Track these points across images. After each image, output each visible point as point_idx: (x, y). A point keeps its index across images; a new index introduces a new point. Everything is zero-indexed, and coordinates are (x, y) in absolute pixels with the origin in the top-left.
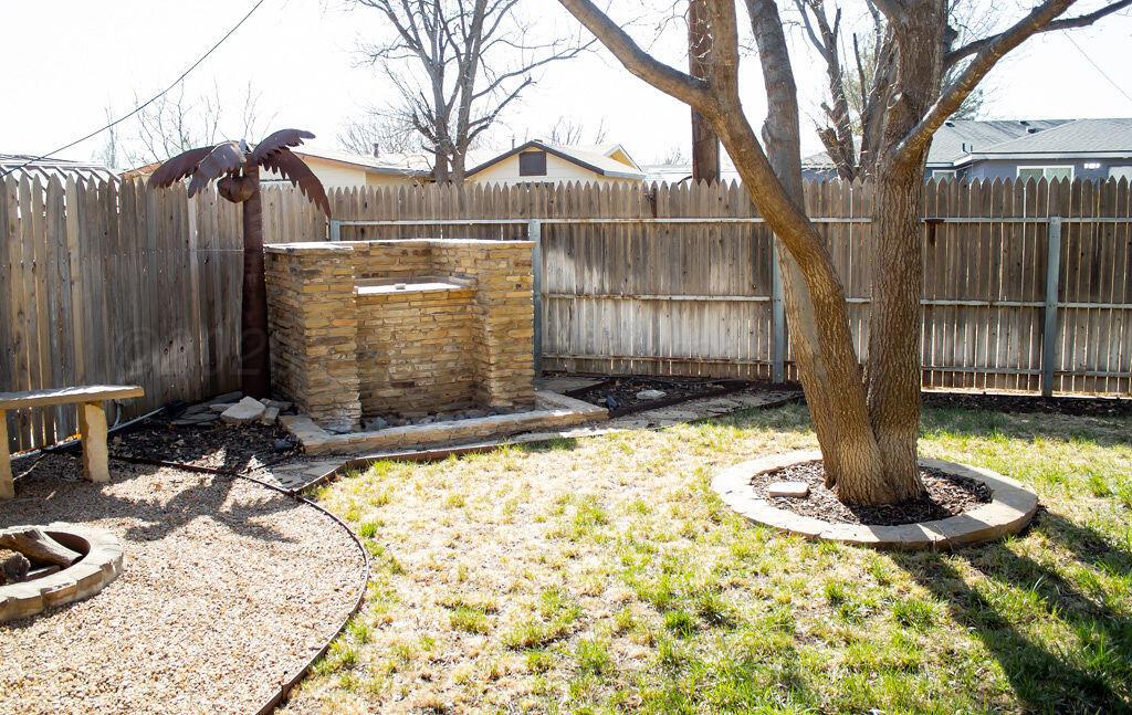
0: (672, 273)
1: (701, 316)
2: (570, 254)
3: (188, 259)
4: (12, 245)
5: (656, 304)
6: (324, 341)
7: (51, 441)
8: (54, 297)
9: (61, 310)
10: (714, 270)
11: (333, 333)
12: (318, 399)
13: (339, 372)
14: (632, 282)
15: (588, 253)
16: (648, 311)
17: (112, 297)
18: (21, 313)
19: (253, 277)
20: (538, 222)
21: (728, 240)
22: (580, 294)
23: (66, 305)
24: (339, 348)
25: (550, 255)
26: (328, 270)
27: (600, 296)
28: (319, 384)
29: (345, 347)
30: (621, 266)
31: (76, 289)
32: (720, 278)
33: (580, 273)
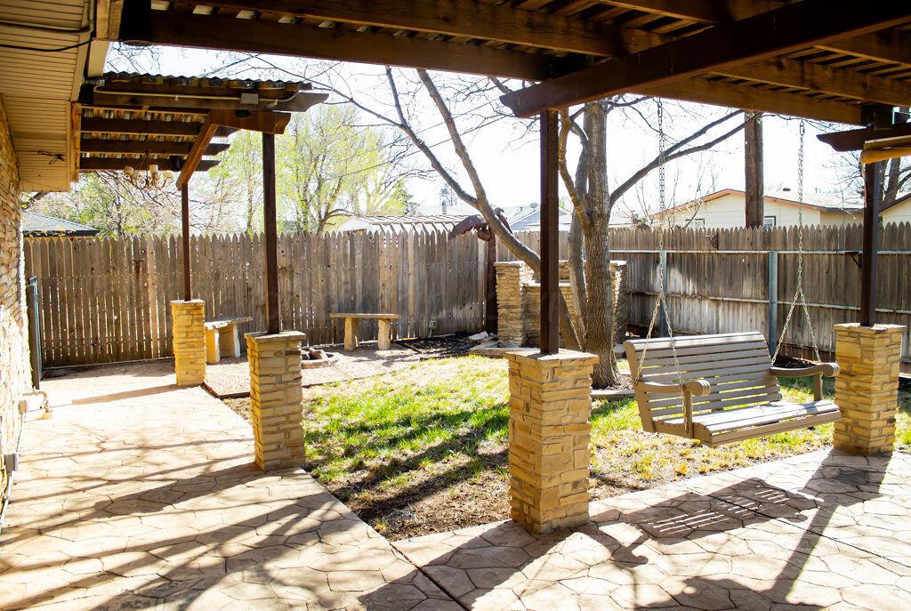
0: (725, 284)
1: (738, 310)
2: (681, 271)
3: (477, 266)
4: (381, 258)
5: (717, 302)
6: (508, 307)
7: (395, 338)
8: (400, 280)
9: (403, 285)
10: (745, 282)
11: (510, 303)
12: (502, 334)
13: (513, 322)
14: (707, 289)
15: (688, 271)
16: (714, 305)
17: (431, 281)
18: (383, 285)
19: (491, 275)
20: (666, 252)
21: (752, 265)
22: (685, 295)
23: (405, 284)
24: (512, 310)
25: (672, 271)
26: (507, 273)
27: (693, 297)
28: (502, 326)
29: (515, 310)
30: (702, 278)
31: (411, 277)
32: (748, 289)
33: (684, 283)
